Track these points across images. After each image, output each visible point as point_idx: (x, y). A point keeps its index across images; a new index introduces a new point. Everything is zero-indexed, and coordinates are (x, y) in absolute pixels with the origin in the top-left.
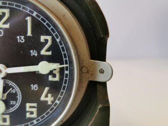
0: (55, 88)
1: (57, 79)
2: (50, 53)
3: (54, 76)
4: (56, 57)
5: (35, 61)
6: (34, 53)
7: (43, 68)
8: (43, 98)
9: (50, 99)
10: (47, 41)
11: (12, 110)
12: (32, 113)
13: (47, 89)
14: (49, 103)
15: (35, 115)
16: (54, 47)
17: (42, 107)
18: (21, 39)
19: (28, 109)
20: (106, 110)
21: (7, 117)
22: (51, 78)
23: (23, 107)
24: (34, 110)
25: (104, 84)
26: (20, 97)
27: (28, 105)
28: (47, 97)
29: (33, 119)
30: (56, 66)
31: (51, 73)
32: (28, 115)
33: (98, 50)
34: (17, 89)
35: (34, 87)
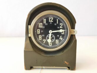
0: (63, 36)
1: (64, 34)
2: (62, 27)
3: (63, 33)
4: (63, 28)
5: (59, 29)
6: (58, 28)
7: (61, 31)
8: (60, 39)
9: (62, 39)
10: (61, 25)
11: (53, 41)
12: (57, 42)
13: (61, 36)
14: (62, 40)
15: (58, 43)
16: (63, 26)
17: (60, 41)
18: (55, 24)
19: (56, 41)
20: (76, 41)
21: (51, 43)
22: (62, 34)
23: (55, 41)
24: (58, 42)
25: (75, 35)
26: (54, 38)
27: (56, 40)
28: (61, 38)
29: (57, 44)
30: (64, 30)
31: (62, 32)
32: (56, 43)
33: (73, 27)
34: (54, 36)
35: (58, 36)
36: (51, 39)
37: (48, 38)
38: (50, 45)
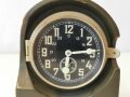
1: (94, 57)
2: (91, 45)
8: (87, 66)
10: (90, 39)
13: (89, 61)
14: (90, 68)
16: (93, 42)
19: (80, 71)
21: (69, 76)
22: (91, 57)
24: (83, 72)
30: (94, 51)
31: (91, 54)
32: (80, 75)
34: (74, 62)
35: (83, 61)
36: (70, 68)
37: (63, 65)
38: (68, 79)
